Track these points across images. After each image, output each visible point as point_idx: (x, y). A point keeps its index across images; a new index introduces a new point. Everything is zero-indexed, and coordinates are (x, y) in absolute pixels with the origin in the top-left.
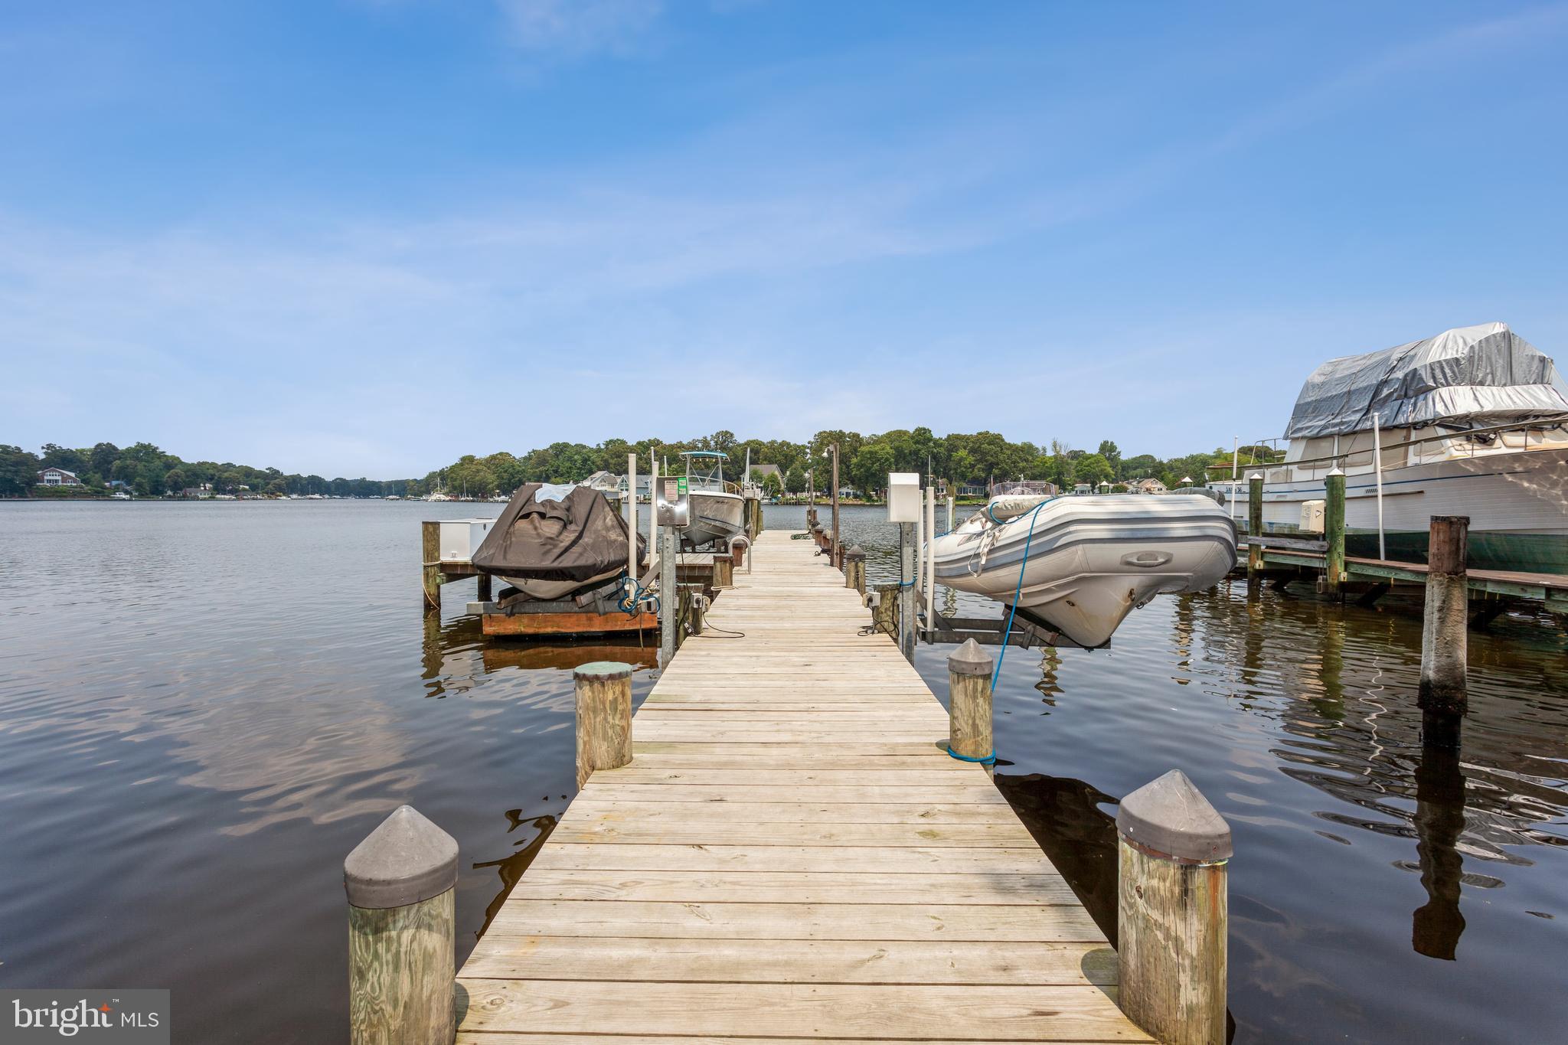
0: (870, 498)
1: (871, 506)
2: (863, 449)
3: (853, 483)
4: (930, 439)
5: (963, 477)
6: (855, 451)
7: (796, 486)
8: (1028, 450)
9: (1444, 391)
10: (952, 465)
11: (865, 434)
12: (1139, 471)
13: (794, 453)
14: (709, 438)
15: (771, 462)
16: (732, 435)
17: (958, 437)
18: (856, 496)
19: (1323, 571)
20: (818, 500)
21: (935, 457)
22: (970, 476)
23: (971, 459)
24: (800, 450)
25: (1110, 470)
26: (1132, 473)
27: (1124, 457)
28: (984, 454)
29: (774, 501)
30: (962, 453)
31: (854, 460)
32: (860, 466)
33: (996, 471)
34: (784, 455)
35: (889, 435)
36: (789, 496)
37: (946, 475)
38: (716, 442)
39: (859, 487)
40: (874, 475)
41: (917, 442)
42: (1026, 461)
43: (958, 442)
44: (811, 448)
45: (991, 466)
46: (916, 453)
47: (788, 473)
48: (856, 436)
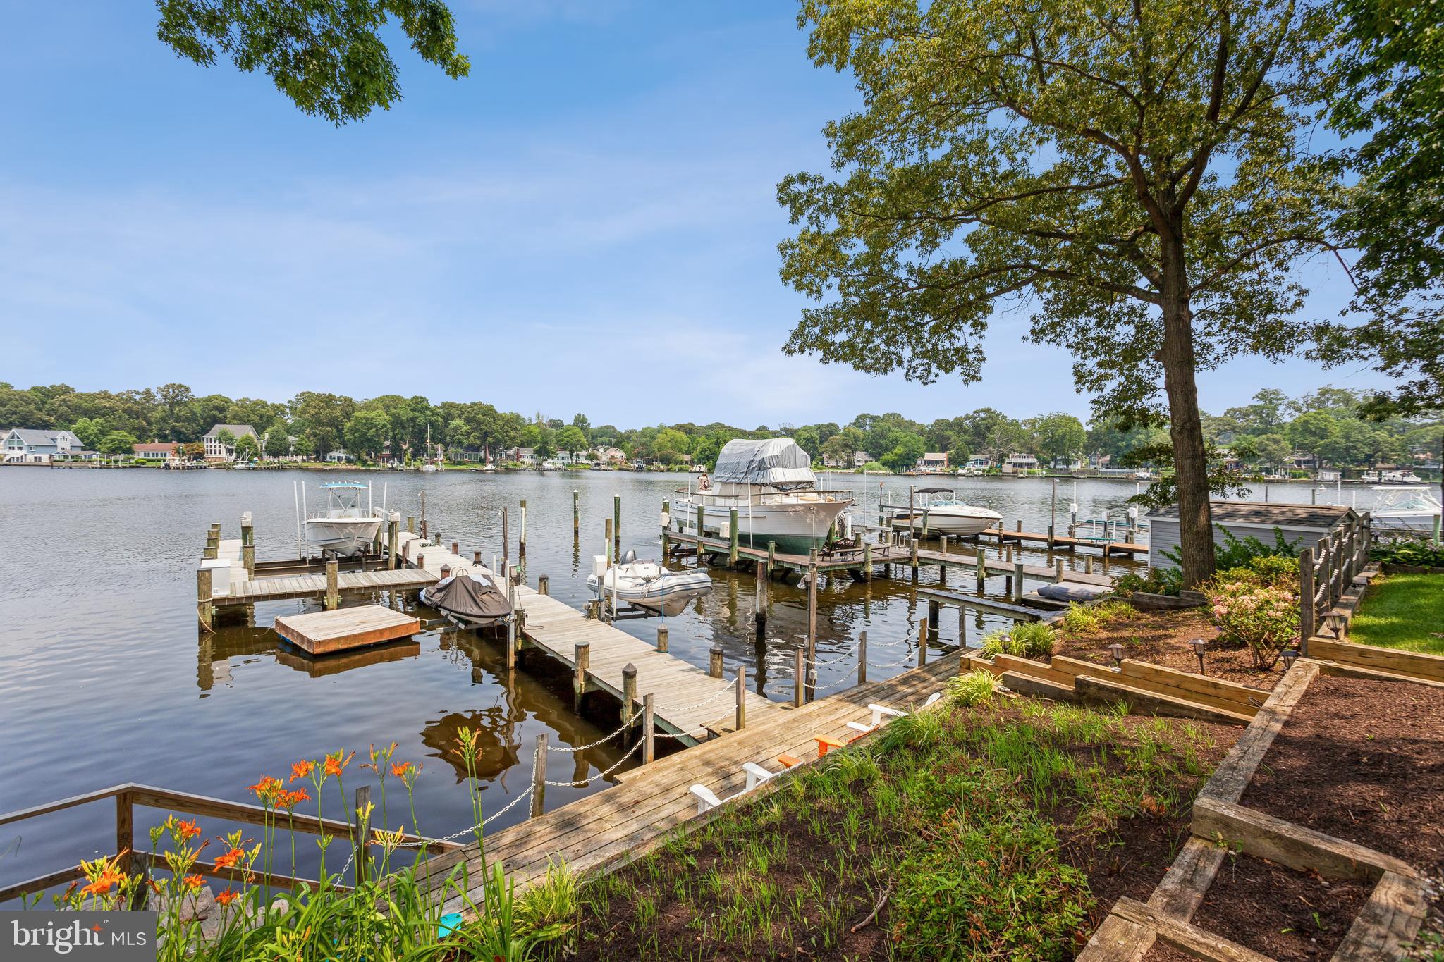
0: (365, 463)
1: (367, 471)
2: (357, 414)
3: (345, 447)
4: (427, 408)
5: (460, 443)
6: (348, 416)
7: (277, 449)
8: (515, 420)
9: (773, 470)
10: (447, 431)
11: (358, 398)
12: (605, 439)
13: (271, 413)
14: (154, 391)
15: (243, 422)
16: (187, 389)
17: (452, 405)
18: (349, 461)
19: (729, 555)
20: (305, 464)
21: (433, 424)
22: (466, 442)
23: (467, 428)
24: (280, 410)
25: (584, 440)
26: (600, 440)
27: (593, 427)
28: (478, 423)
29: (252, 465)
30: (458, 422)
31: (348, 425)
32: (354, 430)
33: (490, 439)
34: (260, 416)
35: (382, 399)
36: (269, 459)
37: (442, 441)
38: (165, 397)
39: (353, 452)
40: (369, 440)
41: (414, 410)
42: (516, 429)
43: (452, 411)
44: (291, 408)
45: (486, 434)
46: (413, 419)
47: (267, 436)
48: (348, 401)
